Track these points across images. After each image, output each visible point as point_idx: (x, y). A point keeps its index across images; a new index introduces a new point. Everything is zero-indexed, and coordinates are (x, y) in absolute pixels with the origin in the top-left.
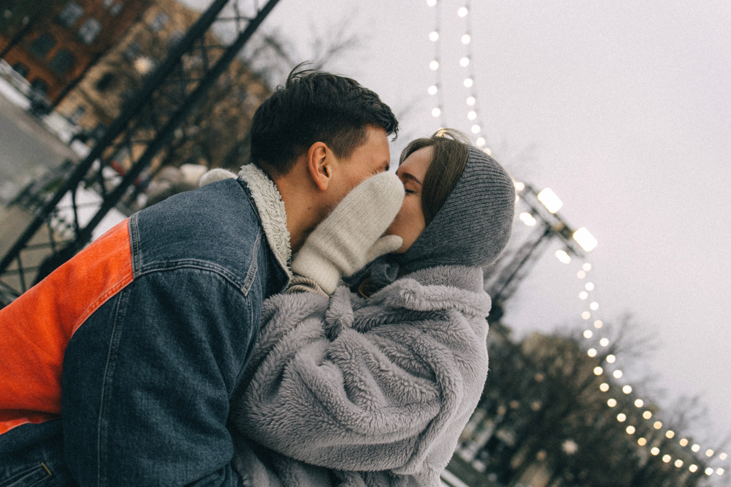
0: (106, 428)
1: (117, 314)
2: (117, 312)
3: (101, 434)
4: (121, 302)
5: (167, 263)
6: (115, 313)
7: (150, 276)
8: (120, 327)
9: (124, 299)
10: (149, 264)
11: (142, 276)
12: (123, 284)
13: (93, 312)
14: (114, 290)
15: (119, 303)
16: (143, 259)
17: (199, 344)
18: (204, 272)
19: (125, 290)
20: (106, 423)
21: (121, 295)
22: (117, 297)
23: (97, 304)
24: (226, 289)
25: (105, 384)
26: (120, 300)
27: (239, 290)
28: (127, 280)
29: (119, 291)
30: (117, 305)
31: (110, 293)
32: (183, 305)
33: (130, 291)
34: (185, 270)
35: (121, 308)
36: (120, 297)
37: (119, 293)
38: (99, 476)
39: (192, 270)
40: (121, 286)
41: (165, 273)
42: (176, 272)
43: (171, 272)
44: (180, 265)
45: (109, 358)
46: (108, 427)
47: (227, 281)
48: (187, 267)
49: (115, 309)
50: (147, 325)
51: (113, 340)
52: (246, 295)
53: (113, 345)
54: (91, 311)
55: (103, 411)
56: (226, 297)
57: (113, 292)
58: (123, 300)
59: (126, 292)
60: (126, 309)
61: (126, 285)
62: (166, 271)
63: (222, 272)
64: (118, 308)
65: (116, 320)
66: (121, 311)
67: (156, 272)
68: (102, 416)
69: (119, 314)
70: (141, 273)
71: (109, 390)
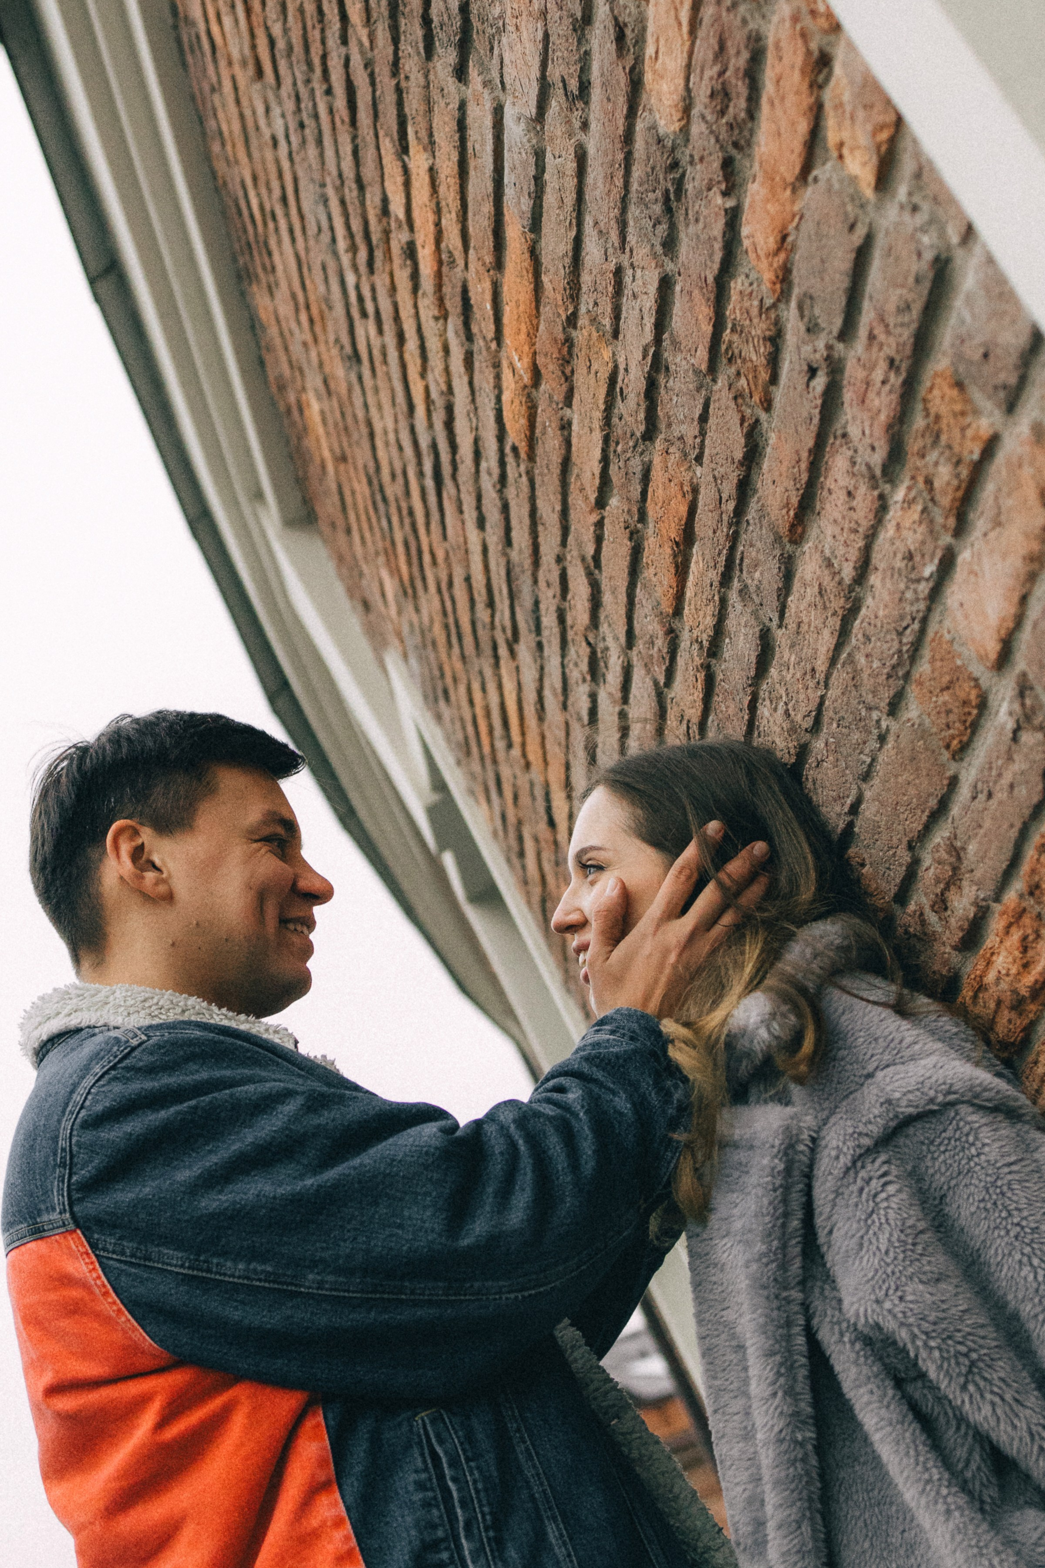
0: (319, 1278)
1: (133, 1260)
2: (128, 1259)
3: (331, 1290)
4: (114, 1252)
5: (59, 1166)
6: (131, 1264)
7: (76, 1196)
9: (108, 1246)
10: (55, 1201)
11: (72, 1214)
12: (82, 1250)
13: (124, 1309)
14: (91, 1267)
15: (114, 1256)
16: (48, 1213)
17: (200, 1113)
18: (88, 1103)
19: (93, 1246)
20: (311, 1277)
21: (102, 1253)
22: (105, 1260)
23: (110, 1300)
24: (127, 1069)
25: (248, 1278)
26: (110, 1255)
27: (133, 1049)
28: (77, 1242)
29: (94, 1258)
31: (94, 1275)
32: (131, 1134)
33: (96, 1236)
34: (75, 1133)
35: (123, 1253)
36: (105, 1254)
37: (97, 1256)
38: (403, 1297)
39: (78, 1120)
40: (87, 1254)
41: (74, 1170)
42: (75, 1148)
43: (75, 1160)
44: (66, 1142)
45: (204, 1274)
46: (318, 1273)
47: (113, 1068)
48: (72, 1129)
49: (125, 1262)
50: (154, 1196)
51: (176, 1266)
52: (144, 1038)
53: (182, 1266)
54: (123, 1314)
55: (292, 1284)
56: (140, 1069)
57: (94, 1269)
58: (111, 1248)
59: (97, 1244)
60: (125, 1243)
61: (86, 1243)
62: (70, 1169)
63: (96, 1075)
64: (123, 1258)
65: (142, 1262)
66: (128, 1252)
67: (69, 1186)
68: (301, 1286)
69: (133, 1255)
70: (68, 1215)
71: (255, 1271)
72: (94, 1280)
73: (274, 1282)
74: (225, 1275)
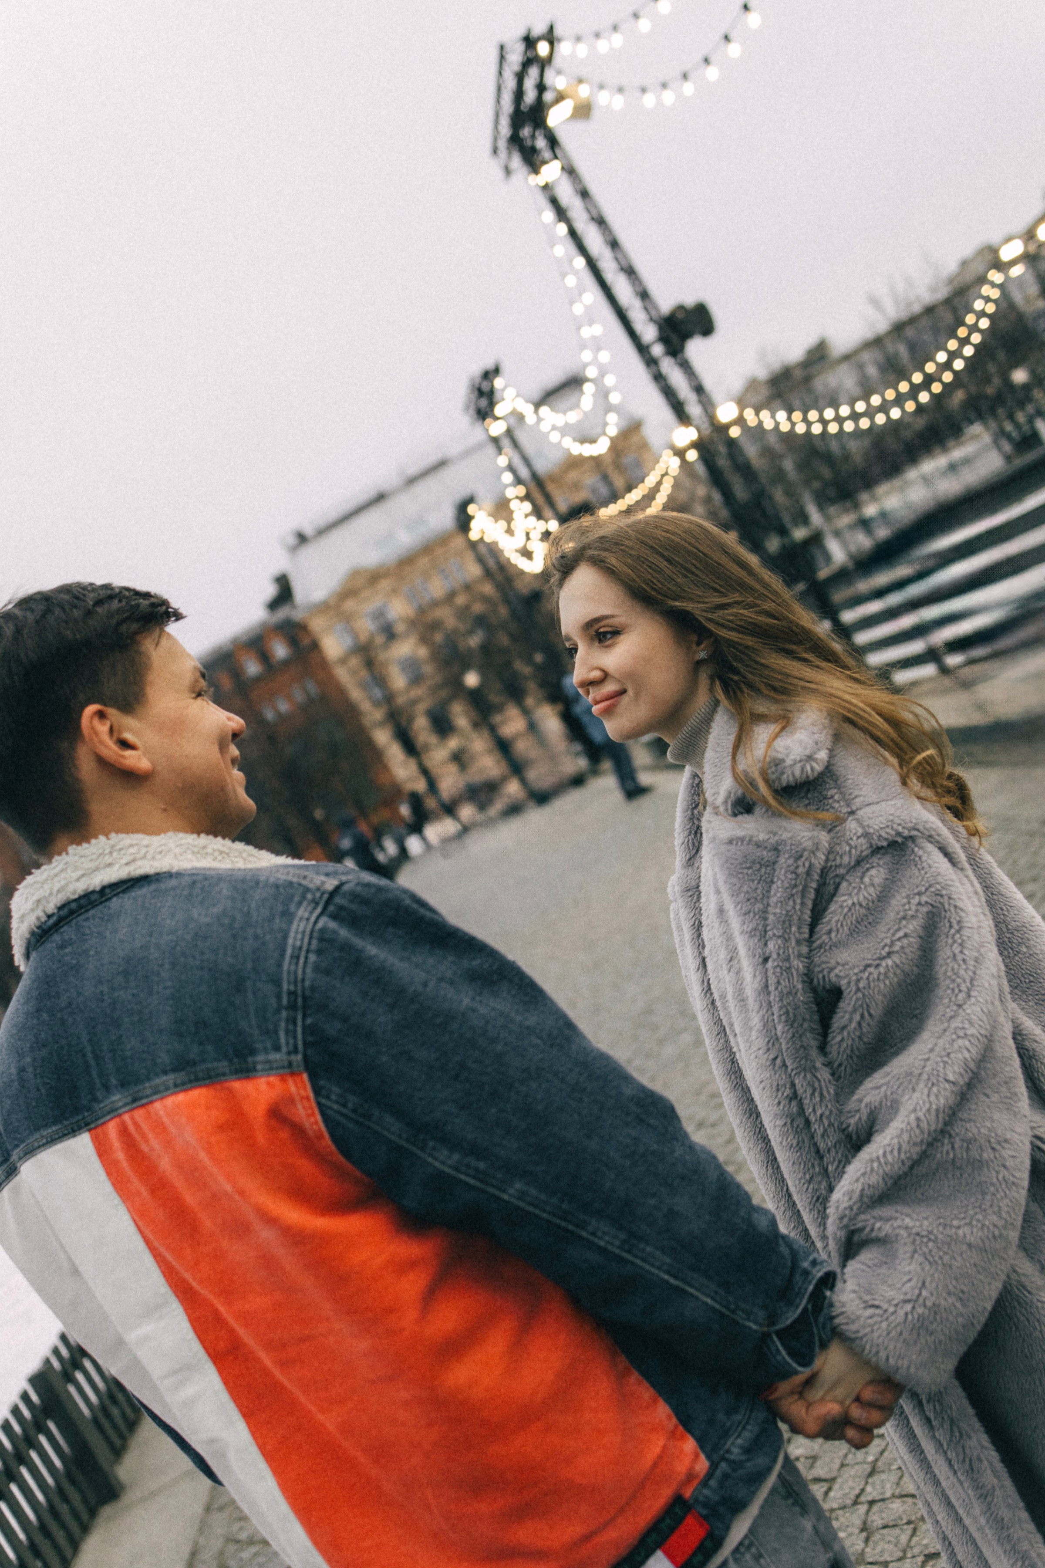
0: (524, 1189)
1: (353, 1115)
2: (349, 1113)
4: (335, 1103)
5: (287, 1008)
6: (351, 1119)
7: (310, 1038)
8: (376, 1113)
9: (332, 1095)
10: (283, 1041)
11: (305, 1056)
12: (304, 1094)
14: (310, 1111)
15: (336, 1107)
16: (268, 1053)
19: (317, 1091)
21: (324, 1101)
22: (325, 1108)
25: (457, 1170)
26: (332, 1106)
27: (331, 895)
28: (301, 1084)
29: (315, 1104)
30: (338, 1112)
31: (312, 1120)
34: (308, 977)
35: (344, 1105)
36: (329, 1103)
37: (319, 1102)
39: (309, 966)
40: (307, 1097)
41: (309, 1012)
42: (309, 993)
43: (309, 1003)
44: (296, 986)
46: (525, 1185)
48: (303, 974)
49: (342, 1115)
57: (313, 1114)
58: (332, 1097)
59: (321, 1092)
60: (350, 1097)
61: (309, 1088)
62: (304, 1011)
63: (308, 919)
64: (345, 1111)
65: (361, 1120)
66: (350, 1105)
67: (303, 1029)
68: (504, 1191)
69: (354, 1111)
70: (300, 1057)
71: (468, 1166)
72: (312, 1124)
73: (481, 1181)
74: (436, 1159)
